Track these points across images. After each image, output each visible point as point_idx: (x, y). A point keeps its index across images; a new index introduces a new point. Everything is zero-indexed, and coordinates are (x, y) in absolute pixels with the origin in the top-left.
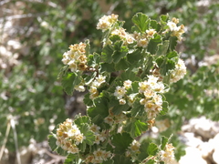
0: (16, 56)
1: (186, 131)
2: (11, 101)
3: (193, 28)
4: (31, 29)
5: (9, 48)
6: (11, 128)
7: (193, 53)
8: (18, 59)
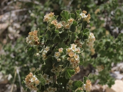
0: (18, 32)
1: (115, 71)
2: (16, 58)
3: (116, 12)
4: (26, 17)
5: (14, 28)
6: (17, 74)
7: (117, 26)
8: (19, 33)
